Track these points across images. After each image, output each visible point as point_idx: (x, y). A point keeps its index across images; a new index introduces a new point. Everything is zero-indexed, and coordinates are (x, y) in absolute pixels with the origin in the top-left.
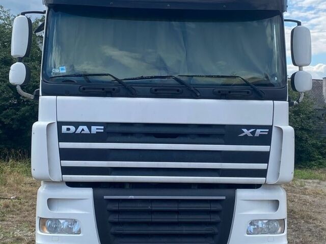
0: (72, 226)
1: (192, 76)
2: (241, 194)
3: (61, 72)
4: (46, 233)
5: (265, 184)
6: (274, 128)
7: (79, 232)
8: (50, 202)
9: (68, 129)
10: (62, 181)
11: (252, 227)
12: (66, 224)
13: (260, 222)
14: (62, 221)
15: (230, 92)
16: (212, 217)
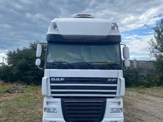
0: (54, 111)
1: (92, 62)
2: (108, 100)
3: (51, 61)
4: (46, 113)
5: (116, 97)
6: (118, 78)
7: (56, 113)
8: (48, 103)
9: (53, 79)
10: (51, 96)
11: (112, 111)
12: (52, 110)
13: (114, 109)
14: (51, 109)
15: (104, 67)
16: (99, 108)
